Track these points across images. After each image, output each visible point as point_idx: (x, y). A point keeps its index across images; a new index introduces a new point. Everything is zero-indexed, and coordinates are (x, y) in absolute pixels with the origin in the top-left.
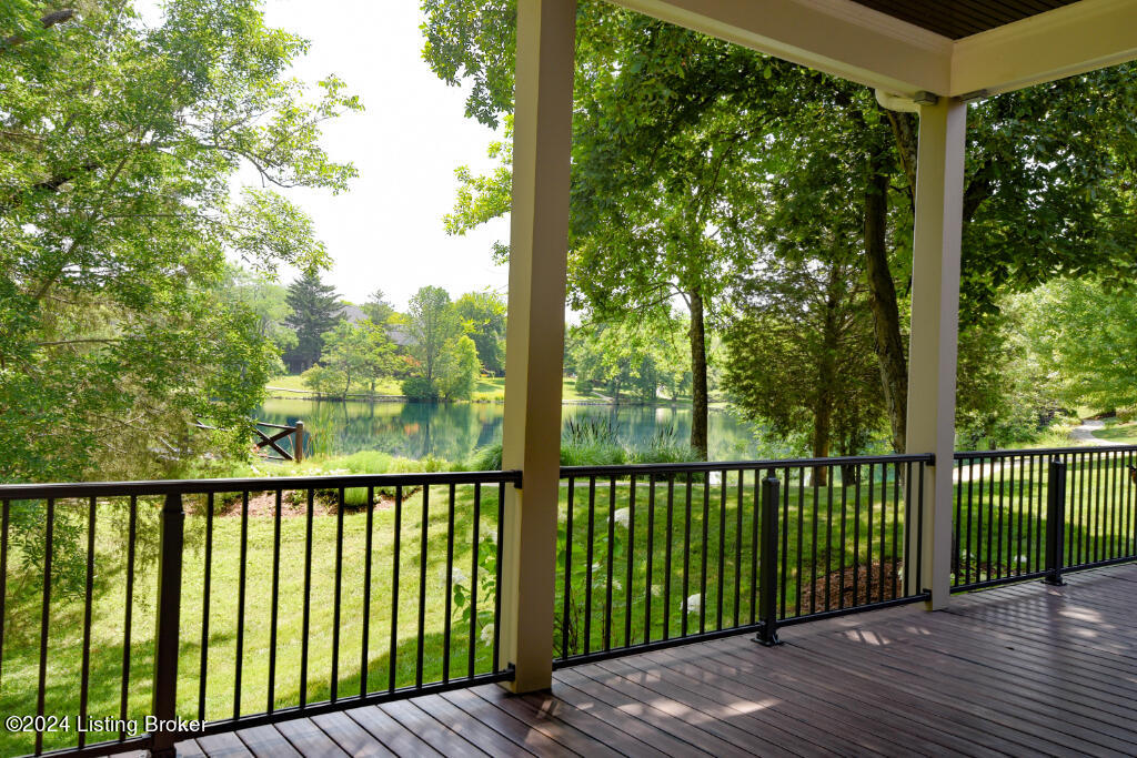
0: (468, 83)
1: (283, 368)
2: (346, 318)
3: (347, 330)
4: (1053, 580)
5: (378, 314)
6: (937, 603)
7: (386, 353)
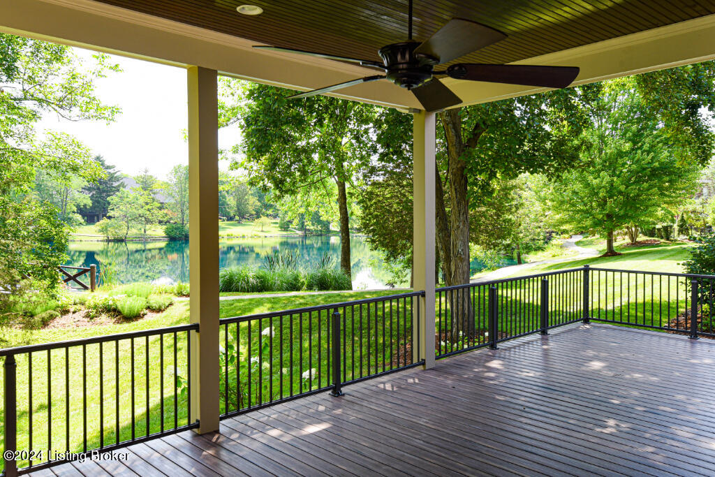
1: (82, 221)
2: (124, 187)
3: (125, 195)
5: (146, 184)
6: (429, 366)
7: (152, 209)
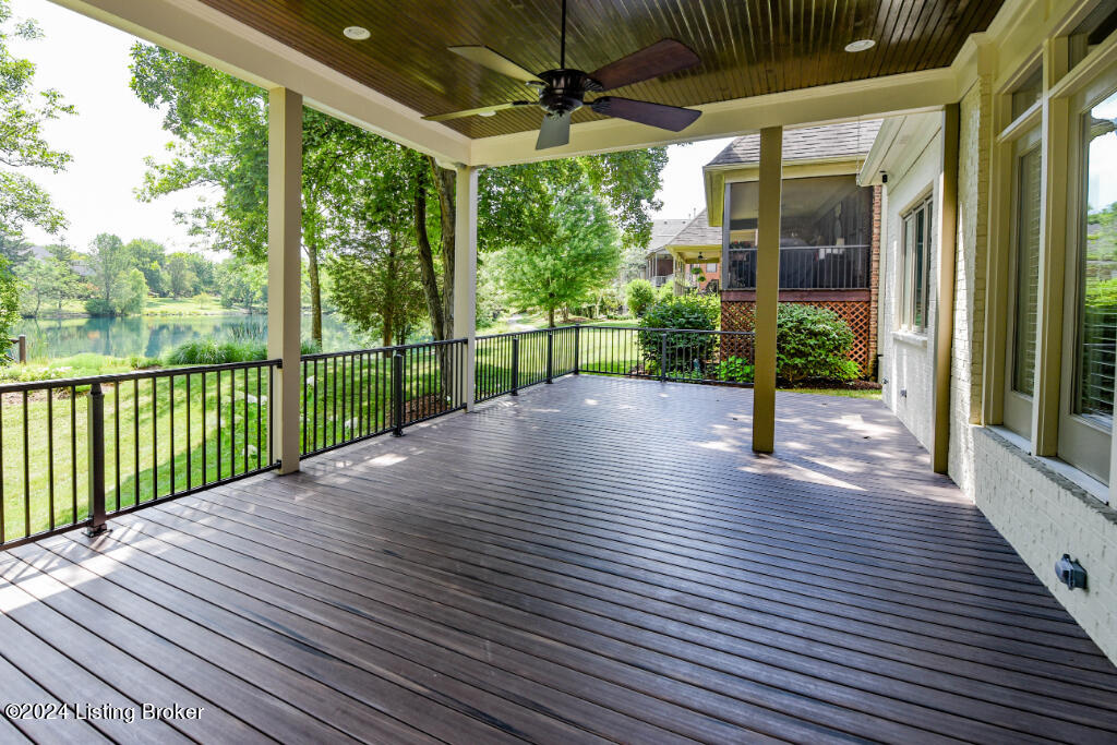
0: (166, 107)
2: (33, 256)
3: (36, 265)
4: (514, 393)
5: (62, 253)
6: (469, 409)
7: (70, 281)
